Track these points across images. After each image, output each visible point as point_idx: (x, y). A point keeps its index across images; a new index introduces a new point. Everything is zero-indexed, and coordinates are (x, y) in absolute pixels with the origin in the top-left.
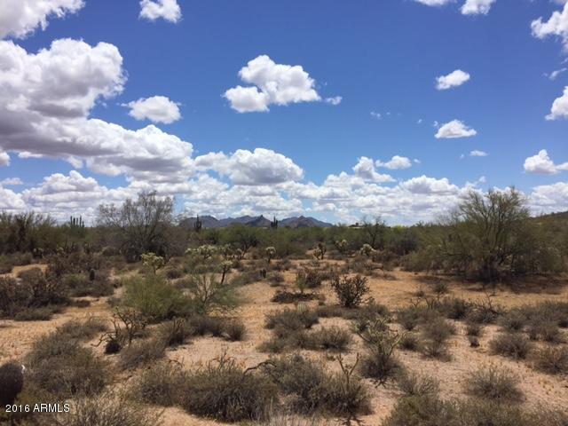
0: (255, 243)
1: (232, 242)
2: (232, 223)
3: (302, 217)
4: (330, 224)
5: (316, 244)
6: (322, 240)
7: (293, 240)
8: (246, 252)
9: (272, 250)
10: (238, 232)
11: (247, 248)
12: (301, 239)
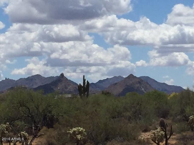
0: (50, 122)
1: (11, 120)
2: (12, 88)
3: (131, 77)
4: (180, 88)
5: (156, 121)
6: (165, 115)
7: (116, 115)
8: (35, 137)
9: (80, 133)
10: (22, 104)
11: (38, 129)
12: (128, 114)
